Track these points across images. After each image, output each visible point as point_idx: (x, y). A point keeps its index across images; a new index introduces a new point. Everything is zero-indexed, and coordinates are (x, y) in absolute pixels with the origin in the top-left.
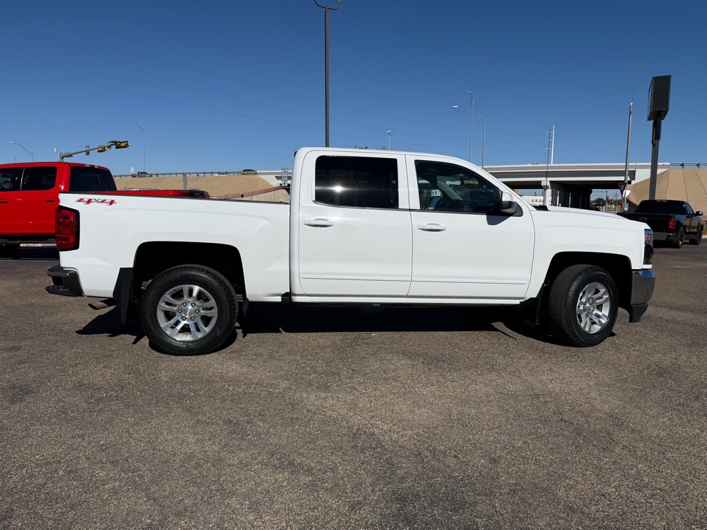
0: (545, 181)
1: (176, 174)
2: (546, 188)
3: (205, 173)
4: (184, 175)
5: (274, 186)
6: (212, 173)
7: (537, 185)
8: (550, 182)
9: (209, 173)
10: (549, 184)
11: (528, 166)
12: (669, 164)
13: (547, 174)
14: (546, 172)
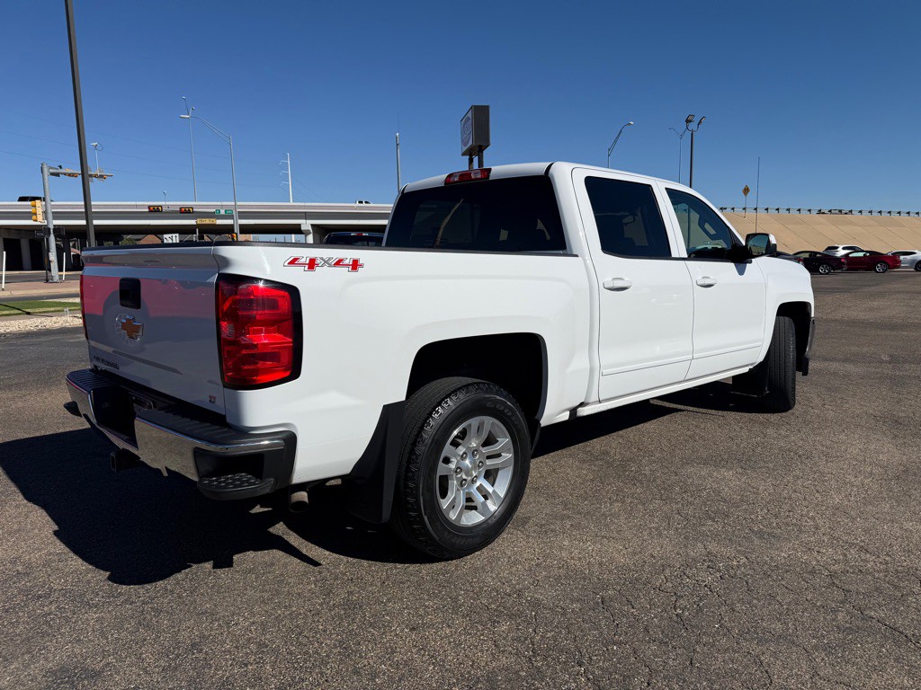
0: (306, 225)
2: (306, 233)
7: (296, 230)
8: (312, 225)
10: (310, 229)
11: (291, 204)
13: (306, 216)
14: (305, 213)
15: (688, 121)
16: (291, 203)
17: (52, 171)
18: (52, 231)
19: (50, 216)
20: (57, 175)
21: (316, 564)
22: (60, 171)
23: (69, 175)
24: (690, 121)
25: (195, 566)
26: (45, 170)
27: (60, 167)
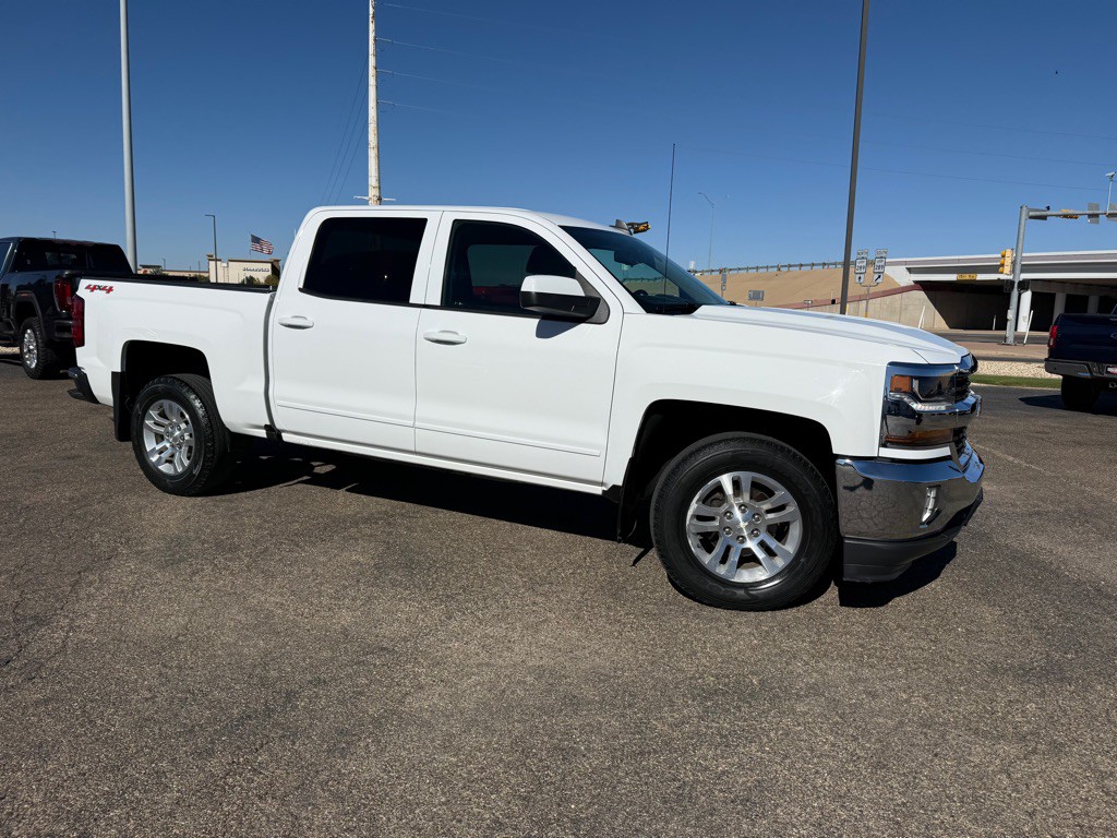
1: (747, 269)
3: (790, 266)
4: (721, 271)
5: (902, 285)
6: (813, 265)
9: (796, 266)
17: (1031, 214)
18: (1016, 285)
19: (1018, 268)
20: (1044, 218)
22: (1048, 213)
23: (1065, 216)
26: (1024, 213)
27: (1048, 208)
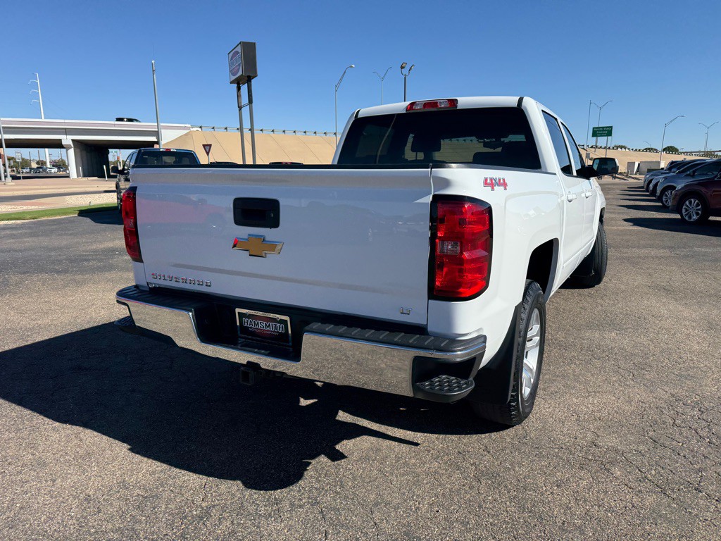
0: (67, 140)
8: (73, 140)
10: (71, 143)
12: (189, 126)
13: (67, 132)
14: (65, 129)
15: (402, 67)
16: (43, 120)
21: (417, 444)
24: (404, 68)
25: (313, 462)
